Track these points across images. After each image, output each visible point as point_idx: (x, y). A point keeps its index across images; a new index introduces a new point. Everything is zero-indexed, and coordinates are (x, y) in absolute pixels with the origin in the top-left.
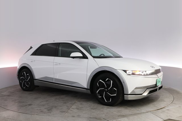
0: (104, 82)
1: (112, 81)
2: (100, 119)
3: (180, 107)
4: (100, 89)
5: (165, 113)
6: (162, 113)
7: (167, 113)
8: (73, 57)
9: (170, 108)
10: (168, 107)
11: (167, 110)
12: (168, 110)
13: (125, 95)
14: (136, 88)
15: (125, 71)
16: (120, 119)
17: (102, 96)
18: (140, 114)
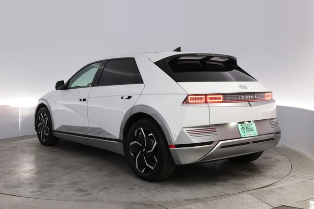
2: (152, 206)
3: (304, 182)
5: (275, 194)
6: (269, 194)
7: (279, 194)
9: (285, 183)
10: (281, 182)
11: (279, 187)
12: (281, 188)
16: (189, 206)
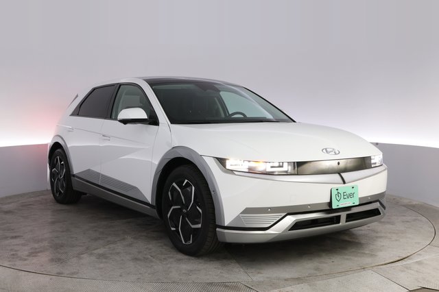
0: (179, 190)
1: (193, 188)
4: (173, 208)
7: (417, 271)
8: (125, 122)
10: (420, 255)
11: (417, 262)
13: (218, 229)
14: (248, 211)
15: (222, 161)
17: (177, 227)
18: (343, 274)
